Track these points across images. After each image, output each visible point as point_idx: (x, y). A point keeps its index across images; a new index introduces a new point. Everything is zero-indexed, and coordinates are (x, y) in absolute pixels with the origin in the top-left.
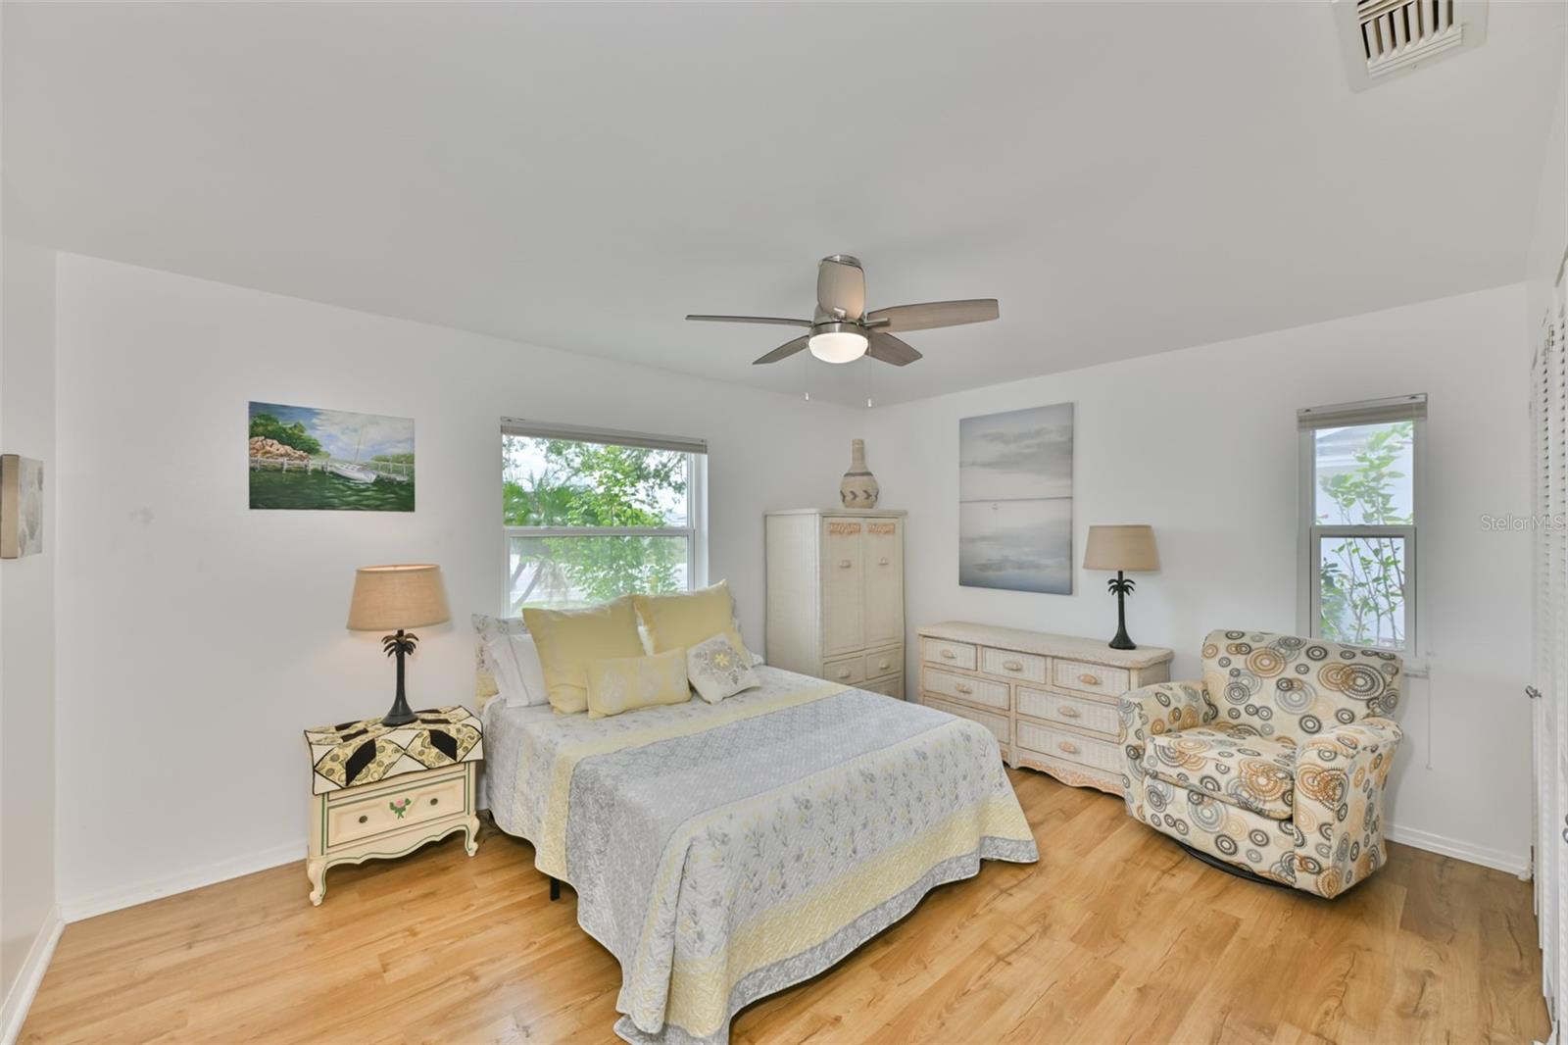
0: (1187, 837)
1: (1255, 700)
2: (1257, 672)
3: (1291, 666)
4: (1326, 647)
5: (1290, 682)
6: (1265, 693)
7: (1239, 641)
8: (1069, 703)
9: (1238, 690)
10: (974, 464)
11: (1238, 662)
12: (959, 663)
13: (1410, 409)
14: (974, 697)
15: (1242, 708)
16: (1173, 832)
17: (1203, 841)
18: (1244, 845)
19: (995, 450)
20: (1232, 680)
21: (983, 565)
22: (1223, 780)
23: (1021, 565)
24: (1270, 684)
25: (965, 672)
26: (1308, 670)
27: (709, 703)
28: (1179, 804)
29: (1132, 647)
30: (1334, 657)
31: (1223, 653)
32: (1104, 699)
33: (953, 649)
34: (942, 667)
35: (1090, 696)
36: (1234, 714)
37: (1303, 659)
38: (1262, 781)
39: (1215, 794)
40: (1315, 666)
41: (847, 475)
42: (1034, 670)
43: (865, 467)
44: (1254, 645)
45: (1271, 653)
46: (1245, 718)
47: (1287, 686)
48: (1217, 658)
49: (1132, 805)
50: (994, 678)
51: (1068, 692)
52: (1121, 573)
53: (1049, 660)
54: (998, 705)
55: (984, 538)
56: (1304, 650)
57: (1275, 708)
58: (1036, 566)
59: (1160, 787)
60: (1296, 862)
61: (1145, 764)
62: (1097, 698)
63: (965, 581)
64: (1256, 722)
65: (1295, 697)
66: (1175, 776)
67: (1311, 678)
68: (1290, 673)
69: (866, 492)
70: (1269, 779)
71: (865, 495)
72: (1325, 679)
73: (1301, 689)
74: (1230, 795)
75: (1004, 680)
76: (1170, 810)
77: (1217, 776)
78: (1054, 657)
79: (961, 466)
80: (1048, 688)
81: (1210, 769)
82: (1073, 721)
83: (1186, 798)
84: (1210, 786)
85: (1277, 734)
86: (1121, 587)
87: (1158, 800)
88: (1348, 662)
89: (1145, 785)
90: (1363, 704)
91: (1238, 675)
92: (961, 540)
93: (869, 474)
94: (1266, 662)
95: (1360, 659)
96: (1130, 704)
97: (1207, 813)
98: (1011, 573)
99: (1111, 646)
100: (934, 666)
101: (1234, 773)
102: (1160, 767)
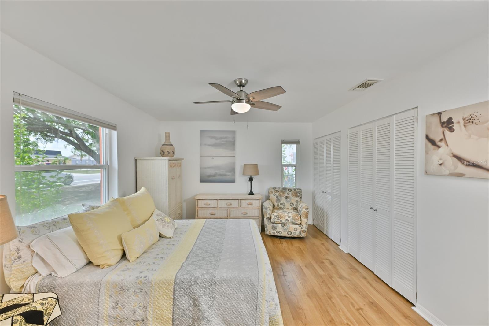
0: (282, 234)
1: (282, 202)
2: (281, 196)
3: (286, 194)
4: (291, 189)
5: (287, 197)
6: (283, 200)
7: (276, 190)
8: (244, 211)
9: (278, 200)
10: (205, 145)
11: (277, 194)
12: (211, 206)
13: (297, 142)
14: (216, 216)
15: (279, 204)
16: (278, 235)
17: (285, 234)
18: (293, 232)
19: (213, 141)
20: (277, 198)
21: (209, 176)
22: (289, 219)
23: (221, 175)
24: (283, 198)
25: (214, 208)
26: (289, 194)
27: (170, 238)
28: (280, 227)
29: (253, 194)
30: (293, 190)
31: (274, 193)
32: (254, 208)
33: (209, 202)
34: (205, 208)
35: (250, 208)
36: (278, 206)
37: (288, 192)
38: (297, 217)
39: (288, 223)
40: (290, 193)
41: (163, 145)
42: (235, 204)
43: (171, 143)
44: (279, 190)
45: (282, 191)
46: (280, 206)
47: (287, 198)
48: (273, 194)
49: (267, 232)
50: (223, 208)
51: (245, 208)
52: (251, 176)
53: (239, 200)
54: (224, 216)
55: (209, 168)
56: (287, 190)
57: (285, 203)
58: (225, 175)
59: (275, 225)
60: (302, 232)
61: (272, 221)
62: (252, 208)
63: (202, 181)
64: (282, 206)
65: (288, 200)
66: (279, 221)
67: (290, 195)
68: (286, 195)
69: (173, 151)
70: (298, 217)
71: (173, 153)
72: (292, 195)
73: (289, 198)
74: (291, 222)
75: (226, 208)
76: (278, 230)
77: (288, 219)
78: (241, 200)
79: (201, 145)
80: (239, 208)
81: (287, 218)
82: (245, 216)
83: (281, 226)
84: (287, 221)
85: (286, 208)
86: (251, 179)
87: (274, 228)
88: (295, 191)
89: (271, 225)
90: (299, 199)
91: (277, 197)
92: (201, 168)
93: (172, 145)
94: (282, 193)
95: (297, 190)
96: (267, 207)
97: (286, 228)
98: (218, 178)
99: (249, 194)
100: (203, 209)
101: (291, 217)
102: (276, 220)
